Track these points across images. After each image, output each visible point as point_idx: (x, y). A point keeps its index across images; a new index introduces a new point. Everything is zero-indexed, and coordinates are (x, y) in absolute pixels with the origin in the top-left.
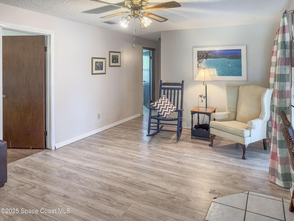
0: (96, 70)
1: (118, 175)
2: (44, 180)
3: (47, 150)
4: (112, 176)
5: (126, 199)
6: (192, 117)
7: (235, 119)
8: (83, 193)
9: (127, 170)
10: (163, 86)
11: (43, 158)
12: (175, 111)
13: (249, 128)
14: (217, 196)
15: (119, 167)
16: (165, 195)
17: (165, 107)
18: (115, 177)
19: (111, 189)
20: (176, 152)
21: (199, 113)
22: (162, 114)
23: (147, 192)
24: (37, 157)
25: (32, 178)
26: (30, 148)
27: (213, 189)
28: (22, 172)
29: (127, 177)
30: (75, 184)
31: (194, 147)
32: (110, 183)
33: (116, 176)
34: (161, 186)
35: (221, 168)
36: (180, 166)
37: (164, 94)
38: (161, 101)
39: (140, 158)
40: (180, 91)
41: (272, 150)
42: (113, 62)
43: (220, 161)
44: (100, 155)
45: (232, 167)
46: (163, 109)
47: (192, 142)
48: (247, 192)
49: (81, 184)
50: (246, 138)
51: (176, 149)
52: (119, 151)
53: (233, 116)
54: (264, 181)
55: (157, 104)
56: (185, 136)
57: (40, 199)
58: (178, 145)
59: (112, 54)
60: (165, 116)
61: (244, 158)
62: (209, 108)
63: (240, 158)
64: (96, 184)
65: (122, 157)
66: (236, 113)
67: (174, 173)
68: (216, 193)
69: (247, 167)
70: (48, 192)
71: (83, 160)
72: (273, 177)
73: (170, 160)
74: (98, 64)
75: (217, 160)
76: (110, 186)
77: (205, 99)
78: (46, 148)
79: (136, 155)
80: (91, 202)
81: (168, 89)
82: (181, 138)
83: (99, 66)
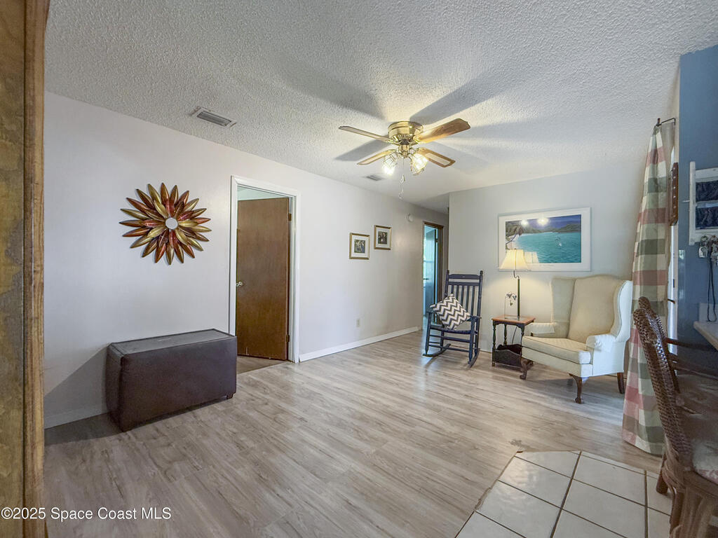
0: (355, 252)
1: (375, 401)
2: (280, 397)
3: (289, 362)
4: (367, 402)
5: (381, 433)
6: (494, 330)
7: (567, 337)
8: (325, 418)
9: (390, 397)
10: (450, 280)
11: (282, 372)
12: (468, 320)
13: (591, 349)
14: (523, 449)
15: (379, 393)
16: (440, 436)
17: (452, 313)
18: (371, 404)
19: (363, 418)
20: (466, 381)
21: (506, 323)
22: (448, 323)
23: (413, 429)
24: (276, 369)
25: (266, 393)
26: (268, 358)
27: (517, 439)
28: (255, 385)
29: (388, 406)
30: (317, 406)
31: (496, 378)
32: (362, 410)
33: (373, 403)
34: (435, 423)
35: (536, 412)
36: (469, 401)
37: (452, 293)
38: (447, 302)
39: (410, 384)
40: (477, 289)
41: (630, 383)
42: (380, 242)
43: (536, 401)
44: (356, 375)
45: (557, 413)
46: (448, 314)
47: (494, 371)
48: (579, 452)
49: (324, 406)
50: (583, 367)
51: (465, 378)
52: (381, 373)
53: (563, 330)
54: (613, 439)
55: (441, 306)
56: (482, 362)
57: (271, 418)
58: (470, 373)
59: (379, 230)
60: (451, 327)
61: (578, 401)
62: (523, 317)
63: (572, 401)
64: (345, 409)
65: (384, 381)
66: (568, 325)
67: (458, 409)
68: (523, 446)
69: (582, 414)
70: (283, 411)
71: (332, 379)
72: (630, 433)
73: (455, 391)
74: (358, 244)
75: (530, 400)
76: (362, 414)
77: (517, 301)
78: (288, 360)
79: (405, 380)
80: (334, 430)
81: (458, 284)
82: (476, 364)
83: (360, 248)
